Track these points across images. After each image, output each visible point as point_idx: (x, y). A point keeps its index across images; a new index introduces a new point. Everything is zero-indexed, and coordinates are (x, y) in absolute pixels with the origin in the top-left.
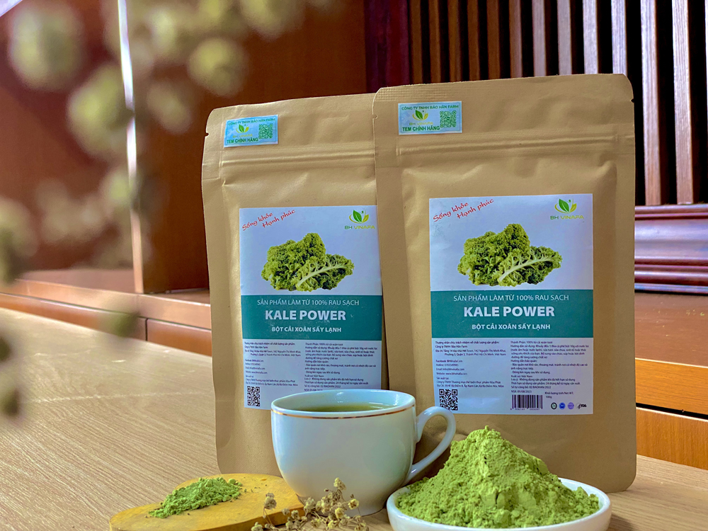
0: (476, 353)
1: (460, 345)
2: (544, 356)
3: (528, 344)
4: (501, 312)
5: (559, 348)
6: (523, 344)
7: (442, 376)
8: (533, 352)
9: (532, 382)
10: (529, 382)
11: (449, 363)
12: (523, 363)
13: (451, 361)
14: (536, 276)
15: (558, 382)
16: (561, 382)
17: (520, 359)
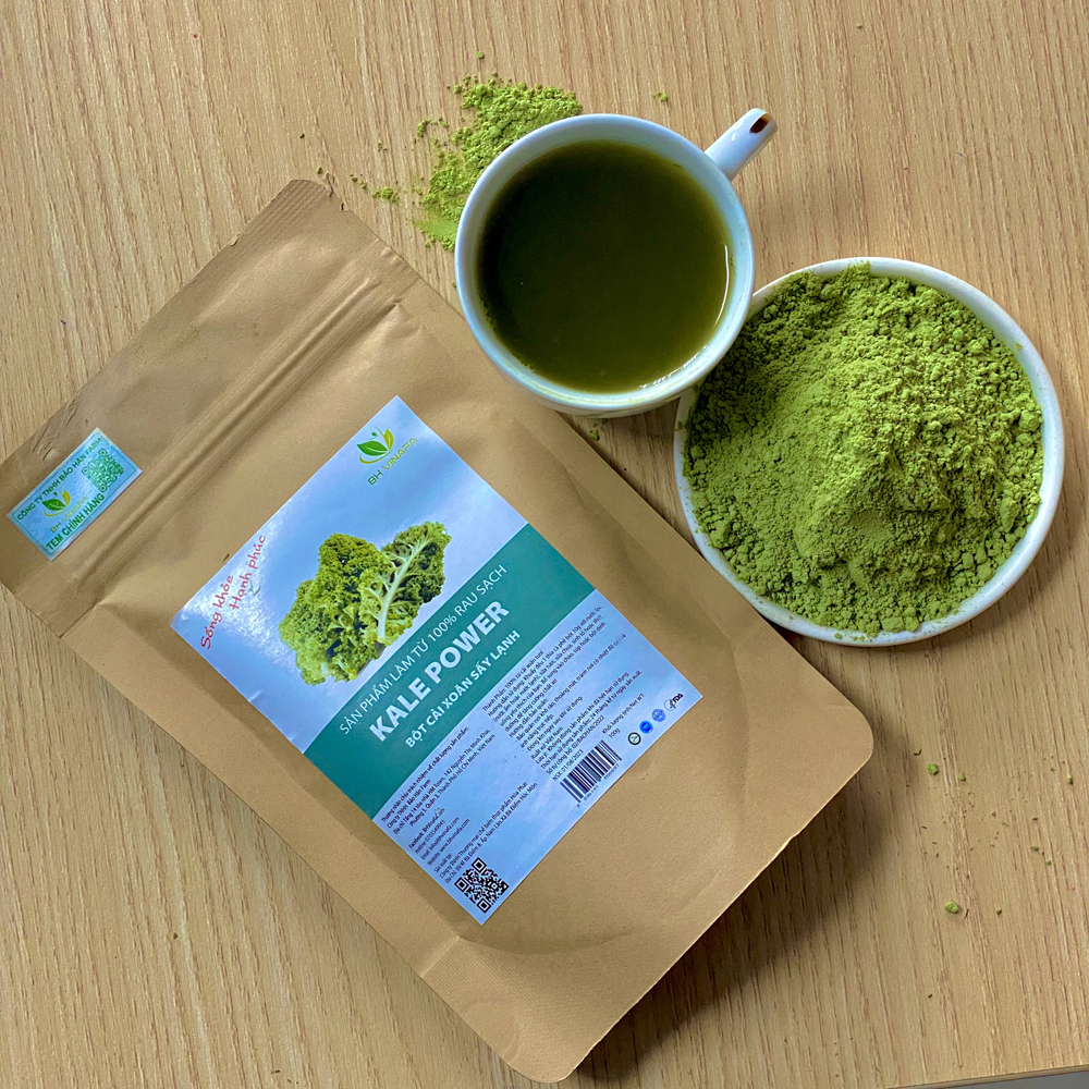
0: (451, 775)
1: (417, 788)
2: (549, 682)
3: (511, 688)
4: (428, 681)
5: (560, 650)
6: (504, 696)
7: (439, 860)
8: (530, 691)
9: (570, 735)
10: (564, 741)
11: (429, 830)
12: (529, 722)
13: (429, 825)
14: (428, 582)
15: (606, 698)
16: (610, 694)
17: (521, 720)
